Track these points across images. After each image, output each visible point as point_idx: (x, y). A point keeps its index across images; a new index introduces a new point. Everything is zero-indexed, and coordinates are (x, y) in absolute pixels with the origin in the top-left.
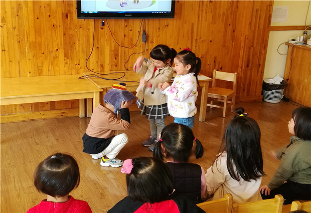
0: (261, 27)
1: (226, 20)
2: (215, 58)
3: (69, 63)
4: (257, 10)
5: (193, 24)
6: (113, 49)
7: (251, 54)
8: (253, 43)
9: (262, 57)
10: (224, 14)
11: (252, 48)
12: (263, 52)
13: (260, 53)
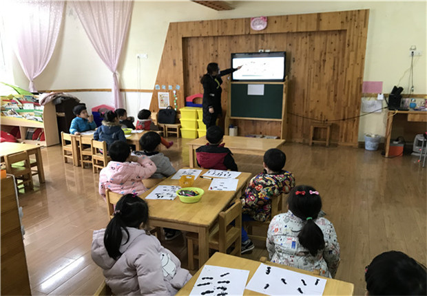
0: (354, 93)
1: (329, 88)
2: (322, 113)
4: (349, 82)
5: (304, 90)
7: (346, 112)
8: (347, 103)
10: (327, 84)
11: (347, 108)
13: (354, 111)
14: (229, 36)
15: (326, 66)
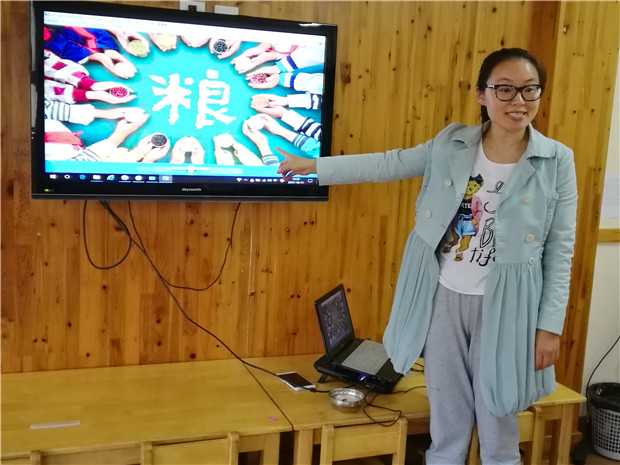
3: (12, 334)
6: (151, 290)
9: (578, 320)
12: (580, 303)
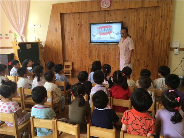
0: (165, 48)
1: (149, 45)
2: (144, 61)
4: (162, 41)
8: (161, 55)
9: (166, 62)
10: (147, 42)
11: (160, 58)
12: (167, 60)
13: (165, 60)
14: (88, 12)
15: (147, 31)
